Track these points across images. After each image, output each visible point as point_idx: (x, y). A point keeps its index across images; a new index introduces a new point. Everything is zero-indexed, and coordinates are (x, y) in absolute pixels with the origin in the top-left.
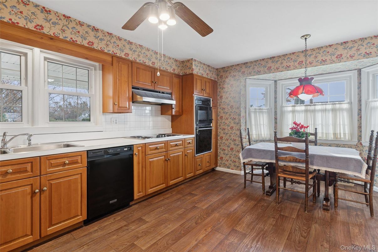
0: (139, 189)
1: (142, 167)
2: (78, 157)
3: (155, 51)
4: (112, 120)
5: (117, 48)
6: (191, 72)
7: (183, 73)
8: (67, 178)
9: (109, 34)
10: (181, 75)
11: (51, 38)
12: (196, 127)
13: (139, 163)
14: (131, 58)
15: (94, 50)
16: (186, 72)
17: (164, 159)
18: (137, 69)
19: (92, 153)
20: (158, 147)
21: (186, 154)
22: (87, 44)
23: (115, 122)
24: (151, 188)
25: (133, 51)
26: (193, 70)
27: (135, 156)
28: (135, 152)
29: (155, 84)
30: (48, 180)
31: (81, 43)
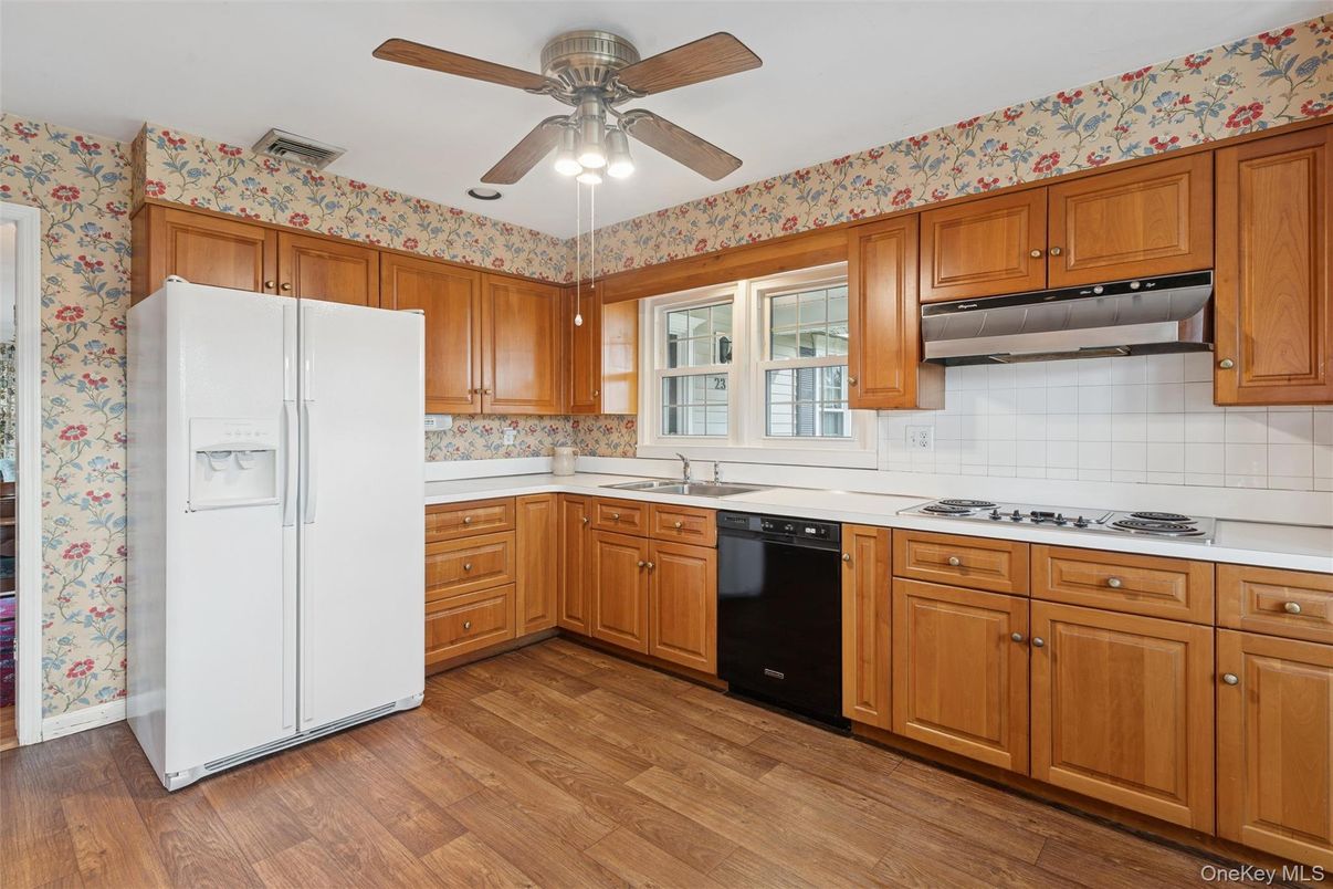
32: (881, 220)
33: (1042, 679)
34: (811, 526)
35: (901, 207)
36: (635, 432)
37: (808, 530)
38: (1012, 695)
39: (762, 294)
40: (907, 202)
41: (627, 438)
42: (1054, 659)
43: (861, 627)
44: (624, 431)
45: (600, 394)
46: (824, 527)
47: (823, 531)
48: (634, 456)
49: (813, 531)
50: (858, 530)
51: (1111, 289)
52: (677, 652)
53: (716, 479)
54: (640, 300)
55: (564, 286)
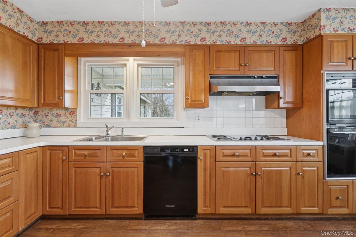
0: (205, 202)
1: (210, 176)
2: (135, 151)
3: (247, 22)
4: (194, 116)
5: (191, 36)
6: (318, 34)
7: (303, 40)
8: (126, 168)
9: (181, 23)
10: (301, 44)
11: (130, 46)
12: (327, 129)
13: (205, 170)
14: (208, 42)
15: (166, 45)
16: (308, 37)
17: (249, 172)
18: (216, 53)
19: (148, 149)
20: (237, 154)
21: (298, 172)
22: (159, 42)
23: (197, 117)
24: (225, 207)
25: (212, 32)
26: (322, 28)
27: (199, 161)
28: (199, 155)
29: (245, 67)
30: (112, 167)
31: (153, 42)
32: (196, 46)
33: (259, 185)
34: (186, 148)
35: (202, 43)
36: (76, 116)
37: (185, 150)
38: (251, 191)
39: (138, 65)
40: (205, 42)
41: (70, 118)
42: (262, 178)
43: (205, 181)
44: (68, 116)
45: (63, 98)
46: (191, 148)
47: (191, 150)
48: (75, 126)
49: (187, 150)
50: (204, 148)
51: (259, 77)
52: (122, 209)
53: (122, 134)
54: (79, 58)
55: (37, 44)
